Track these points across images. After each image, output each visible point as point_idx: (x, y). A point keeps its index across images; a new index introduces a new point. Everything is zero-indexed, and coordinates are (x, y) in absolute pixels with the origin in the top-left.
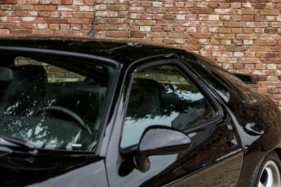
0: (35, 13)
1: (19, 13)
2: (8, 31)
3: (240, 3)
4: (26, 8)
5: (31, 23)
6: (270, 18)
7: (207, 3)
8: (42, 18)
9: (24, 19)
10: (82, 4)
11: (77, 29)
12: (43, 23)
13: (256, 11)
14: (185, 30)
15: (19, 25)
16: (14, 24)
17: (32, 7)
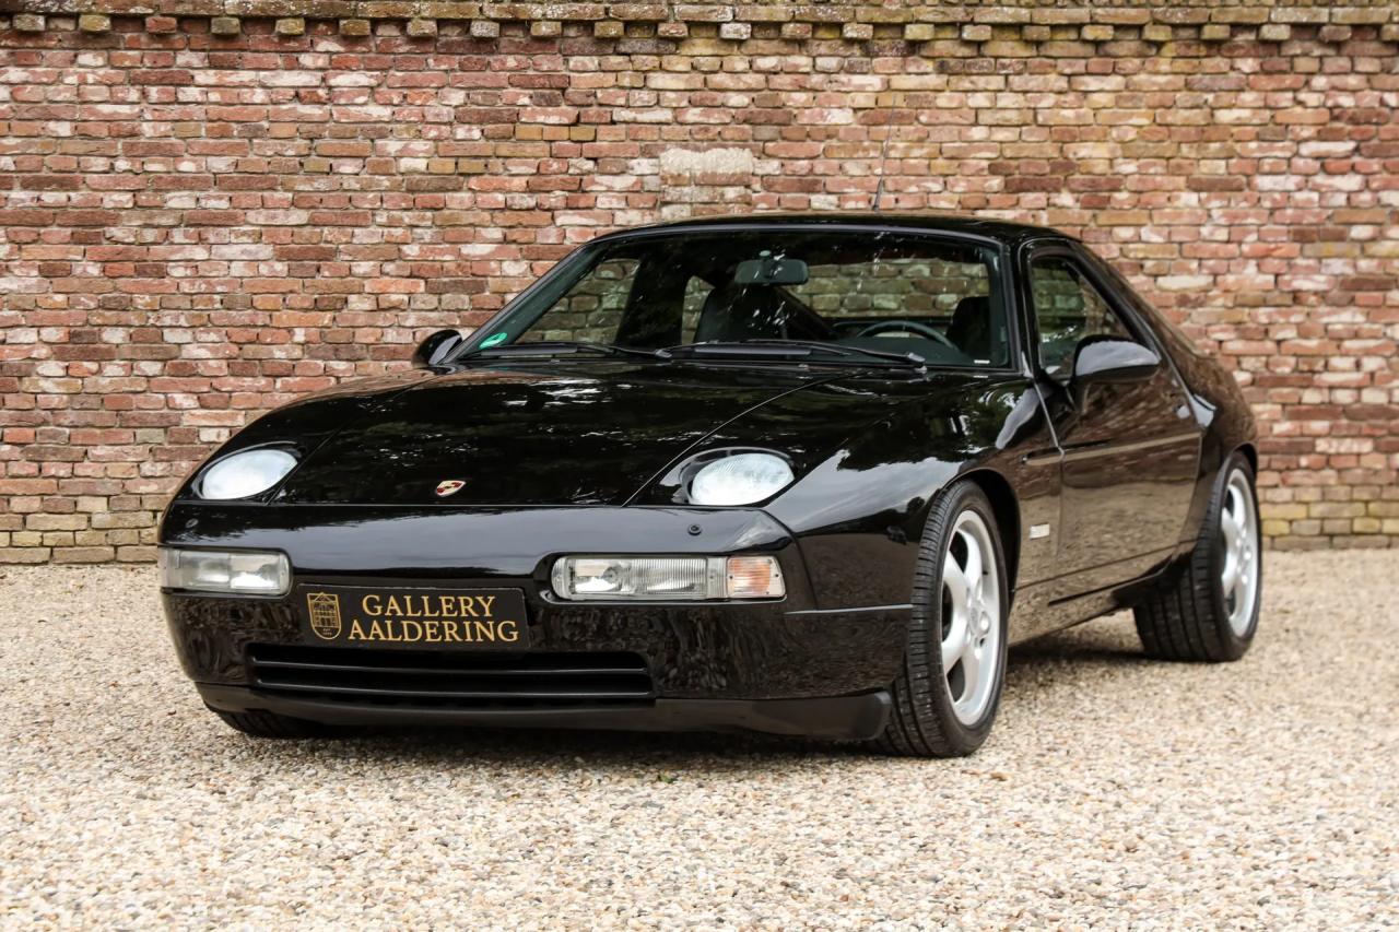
0: (497, 234)
1: (451, 233)
2: (422, 283)
3: (1042, 196)
4: (472, 221)
5: (485, 259)
6: (1125, 233)
7: (956, 198)
8: (514, 246)
9: (466, 250)
10: (623, 205)
11: (611, 275)
12: (516, 260)
13: (1088, 214)
14: (900, 272)
15: (451, 266)
16: (438, 265)
17: (486, 216)
